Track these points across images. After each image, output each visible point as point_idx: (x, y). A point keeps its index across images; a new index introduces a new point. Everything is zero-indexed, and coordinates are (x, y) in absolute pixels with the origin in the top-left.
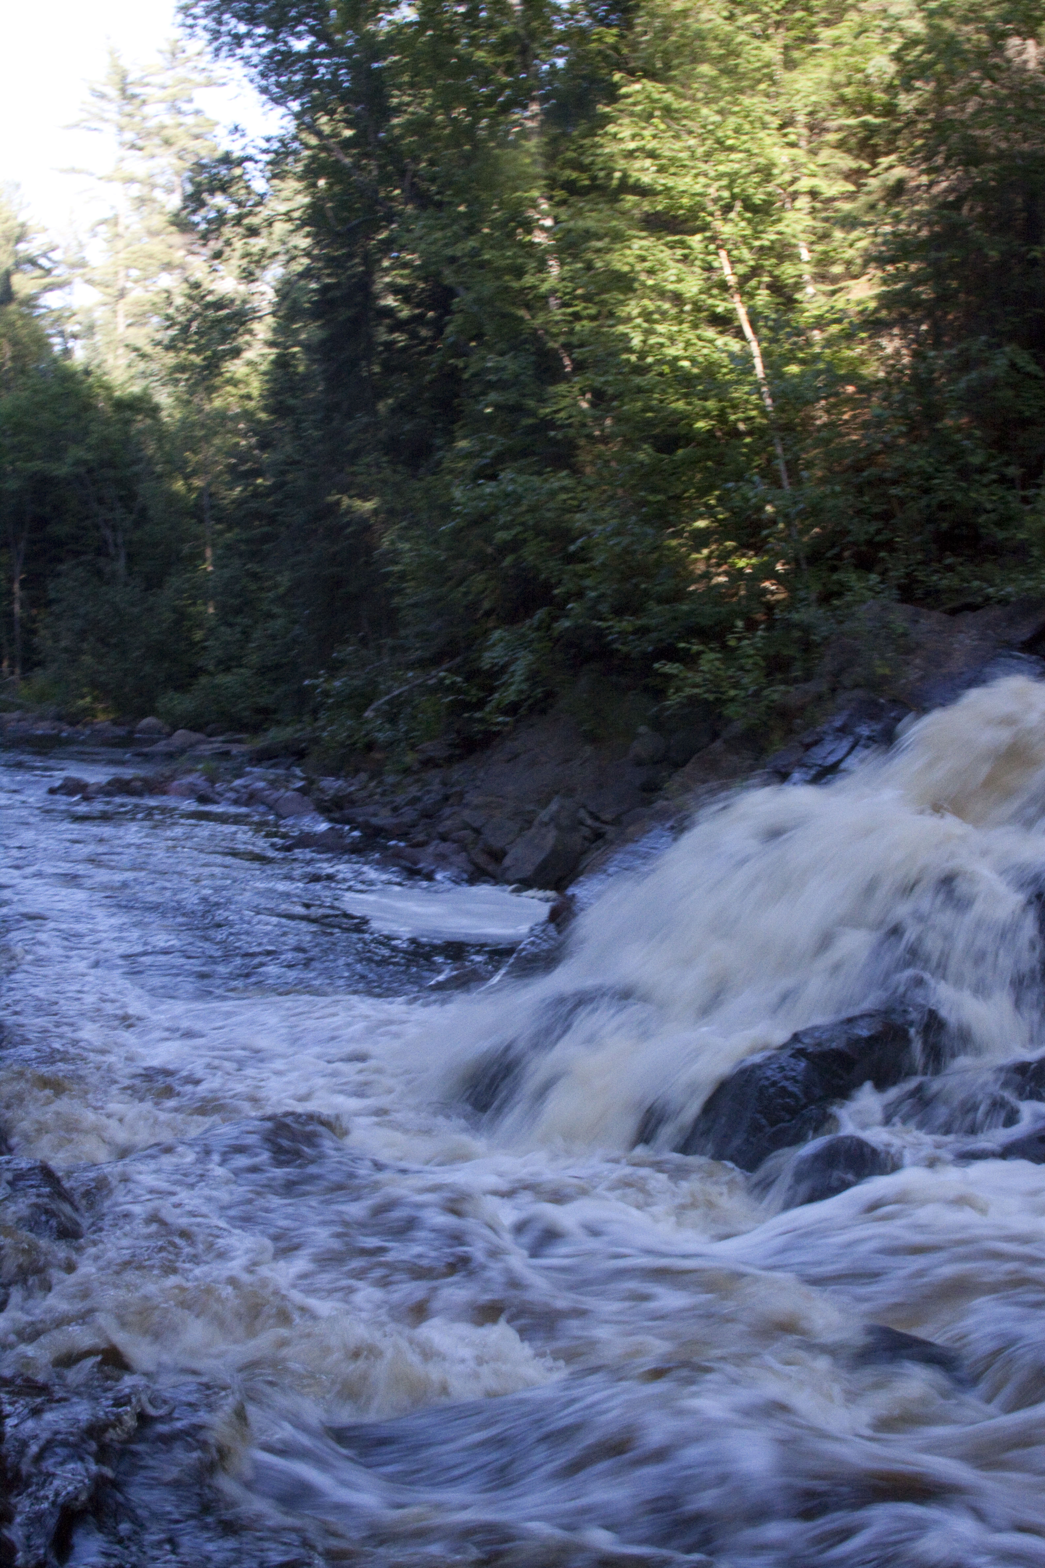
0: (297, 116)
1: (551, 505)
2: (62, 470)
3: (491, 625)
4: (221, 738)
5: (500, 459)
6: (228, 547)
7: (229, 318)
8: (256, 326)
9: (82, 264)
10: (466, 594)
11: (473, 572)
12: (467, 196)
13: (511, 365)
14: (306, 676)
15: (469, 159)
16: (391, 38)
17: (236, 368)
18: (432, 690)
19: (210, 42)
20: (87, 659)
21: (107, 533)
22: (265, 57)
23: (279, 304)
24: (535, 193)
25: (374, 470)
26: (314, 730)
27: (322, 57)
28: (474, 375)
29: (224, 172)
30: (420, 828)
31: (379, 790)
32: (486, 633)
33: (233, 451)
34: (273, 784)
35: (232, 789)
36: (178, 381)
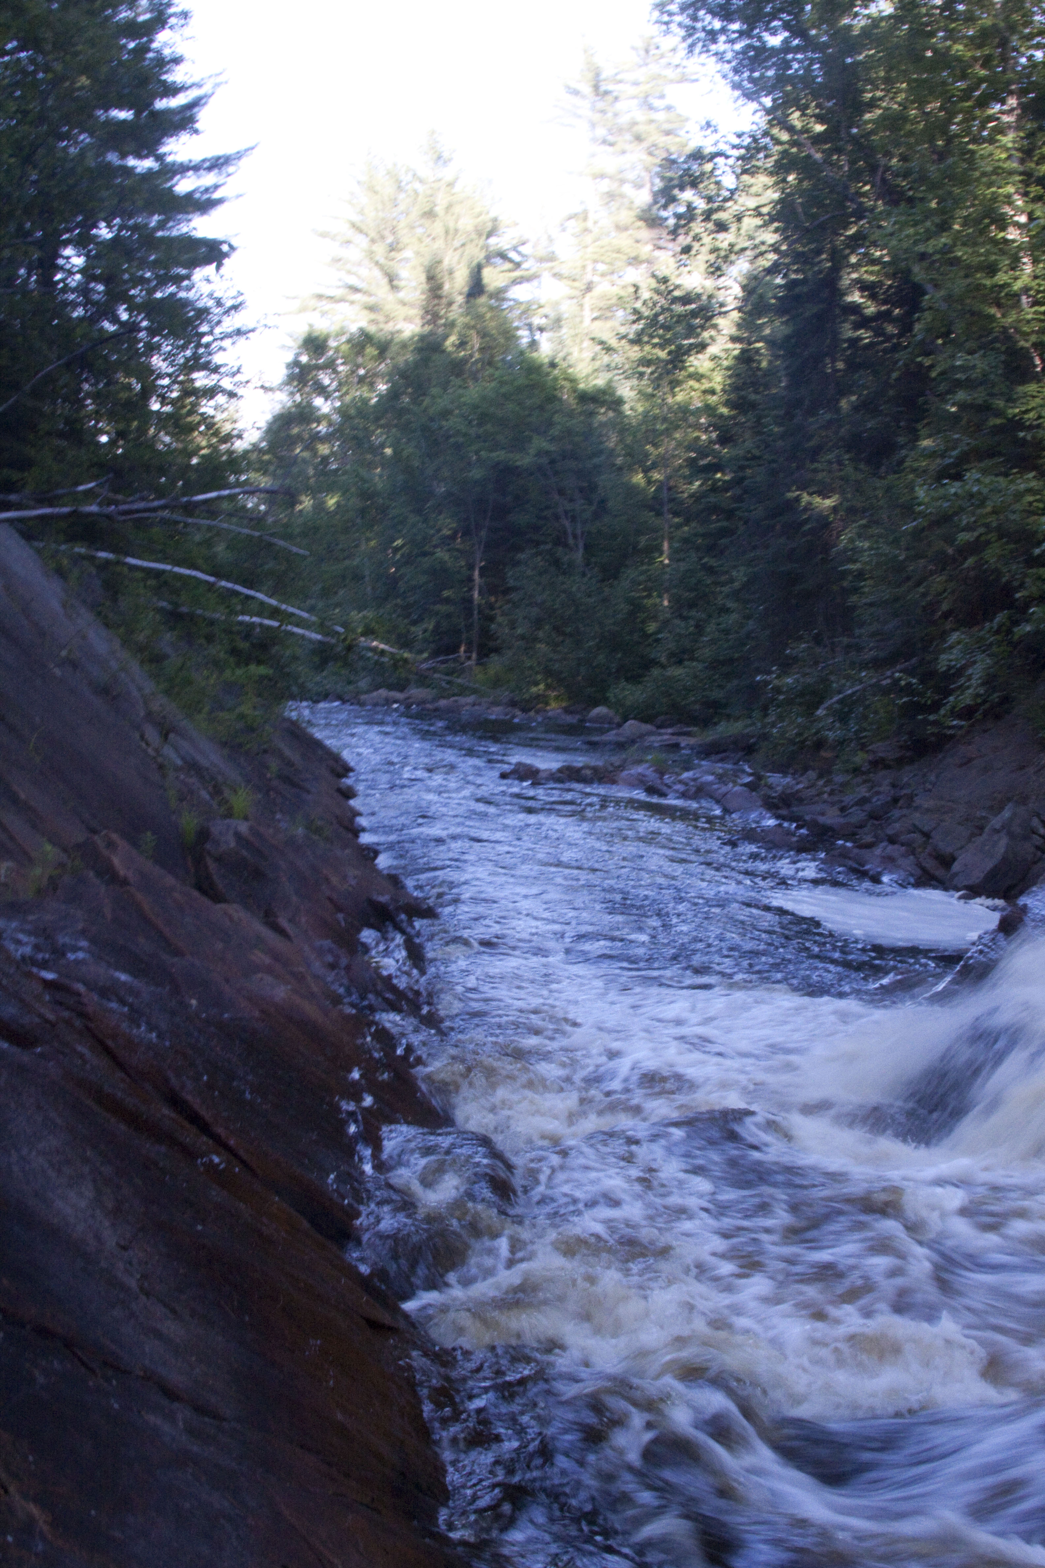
0: (768, 112)
1: (1017, 506)
2: (524, 460)
3: (948, 626)
4: (670, 731)
5: (964, 459)
6: (686, 541)
7: (694, 314)
8: (720, 321)
9: (551, 258)
10: (924, 595)
11: (932, 573)
12: (940, 192)
13: (979, 363)
14: (758, 671)
15: (942, 156)
16: (866, 32)
17: (699, 362)
18: (886, 691)
19: (684, 39)
20: (542, 647)
21: (567, 523)
22: (738, 53)
23: (745, 300)
24: (1011, 189)
25: (835, 466)
26: (764, 726)
27: (796, 53)
28: (942, 373)
29: (695, 167)
30: (866, 830)
31: (828, 789)
32: (944, 635)
33: (693, 445)
34: (721, 778)
35: (680, 782)
36: (641, 375)
